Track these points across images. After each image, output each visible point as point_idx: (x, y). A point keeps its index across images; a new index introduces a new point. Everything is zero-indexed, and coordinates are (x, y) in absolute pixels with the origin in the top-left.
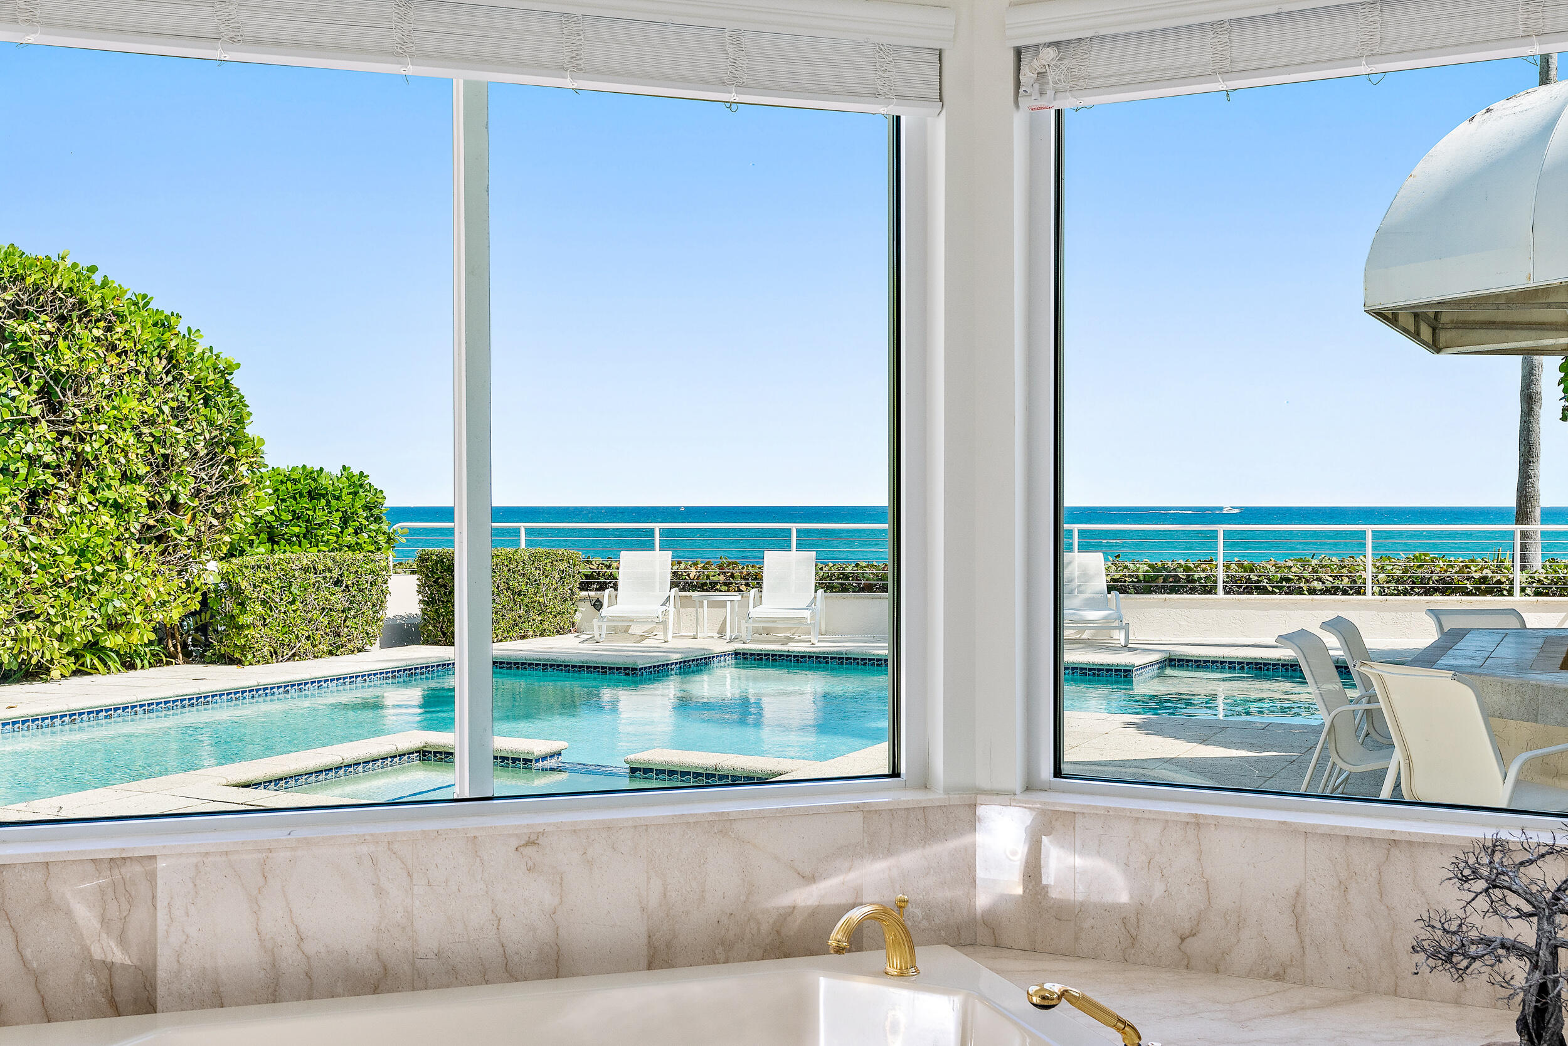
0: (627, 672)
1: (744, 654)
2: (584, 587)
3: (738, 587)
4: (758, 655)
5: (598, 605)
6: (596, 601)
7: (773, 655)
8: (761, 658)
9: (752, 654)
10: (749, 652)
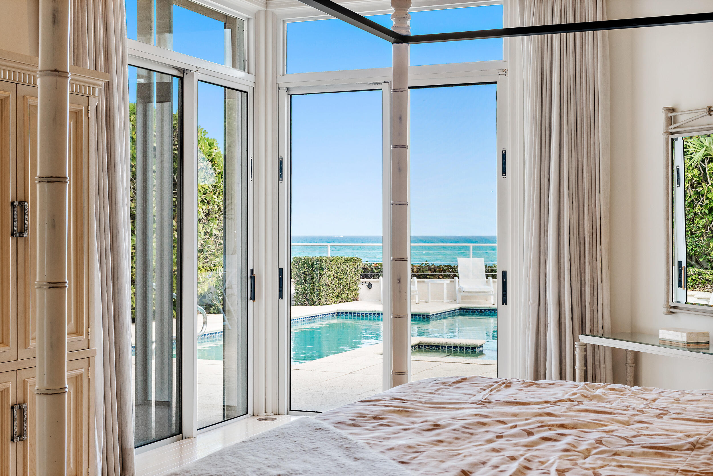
0: (424, 317)
1: (465, 309)
2: (364, 276)
3: (438, 277)
4: (473, 309)
5: (370, 286)
6: (369, 284)
7: (481, 310)
8: (475, 311)
9: (469, 309)
10: (468, 308)
